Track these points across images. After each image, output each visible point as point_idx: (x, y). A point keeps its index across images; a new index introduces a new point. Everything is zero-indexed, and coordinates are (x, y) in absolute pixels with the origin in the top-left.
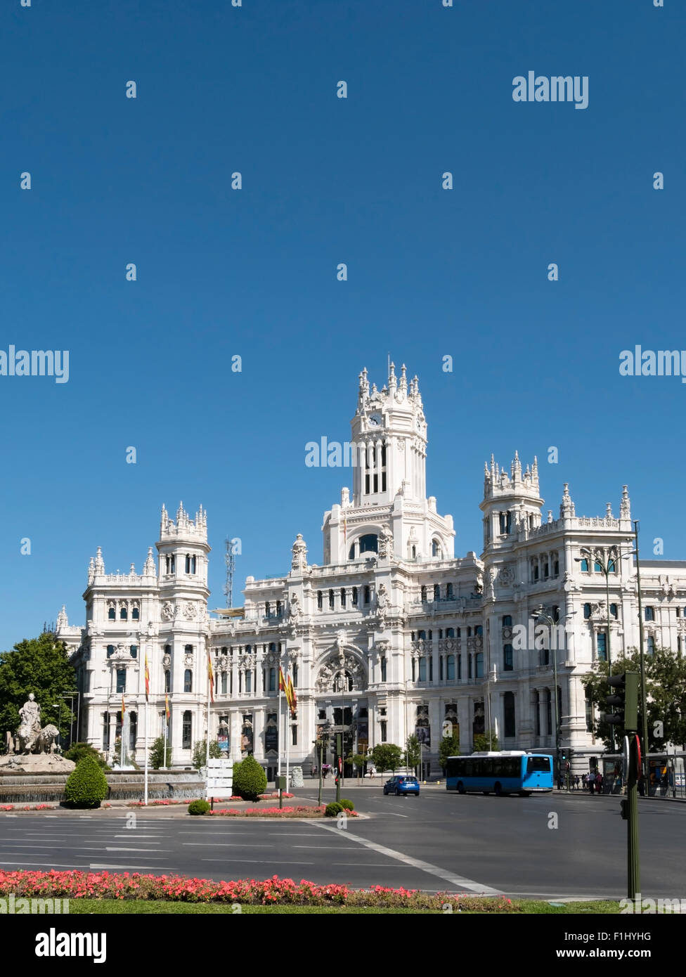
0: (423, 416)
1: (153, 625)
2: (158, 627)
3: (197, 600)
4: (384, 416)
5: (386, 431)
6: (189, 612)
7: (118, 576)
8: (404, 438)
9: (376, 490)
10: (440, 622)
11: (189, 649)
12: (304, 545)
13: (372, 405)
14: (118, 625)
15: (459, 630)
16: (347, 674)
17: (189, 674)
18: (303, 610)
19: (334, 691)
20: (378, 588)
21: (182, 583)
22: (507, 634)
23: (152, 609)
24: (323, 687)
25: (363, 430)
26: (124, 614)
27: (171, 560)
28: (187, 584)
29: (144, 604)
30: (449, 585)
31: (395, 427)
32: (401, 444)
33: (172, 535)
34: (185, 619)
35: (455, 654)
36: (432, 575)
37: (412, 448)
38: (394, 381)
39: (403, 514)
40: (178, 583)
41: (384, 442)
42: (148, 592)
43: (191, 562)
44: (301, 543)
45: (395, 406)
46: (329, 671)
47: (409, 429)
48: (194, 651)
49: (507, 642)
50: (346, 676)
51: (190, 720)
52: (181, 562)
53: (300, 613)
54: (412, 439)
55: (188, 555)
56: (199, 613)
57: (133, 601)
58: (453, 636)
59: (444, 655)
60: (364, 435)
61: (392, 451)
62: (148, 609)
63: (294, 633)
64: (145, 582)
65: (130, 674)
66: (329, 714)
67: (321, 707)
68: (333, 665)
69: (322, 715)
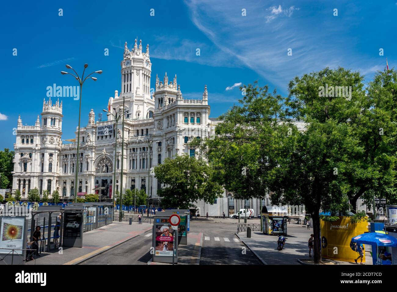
0: (149, 60)
1: (38, 146)
2: (39, 147)
3: (55, 136)
4: (131, 61)
5: (132, 67)
6: (51, 140)
7: (26, 127)
8: (139, 70)
9: (127, 91)
10: (140, 145)
11: (51, 155)
12: (94, 113)
13: (127, 56)
14: (25, 145)
15: (147, 148)
16: (107, 166)
17: (50, 165)
18: (91, 140)
19: (102, 172)
20: (117, 131)
21: (49, 129)
22: (159, 150)
23: (37, 140)
24: (98, 171)
25: (123, 67)
26: (27, 142)
27: (45, 120)
28: (51, 129)
29: (35, 138)
30: (147, 130)
31: (135, 65)
32: (138, 72)
33: (46, 110)
34: (49, 143)
35: (145, 158)
36: (141, 125)
37: (143, 73)
38: (136, 47)
39: (134, 100)
40: (47, 129)
41: (131, 71)
42: (36, 132)
43: (53, 120)
44: (92, 113)
45: (136, 57)
46: (100, 165)
47: (142, 66)
48: (53, 156)
49: (159, 153)
50: (106, 167)
51: (51, 183)
52: (49, 121)
53: (90, 141)
54: (143, 70)
55: (52, 118)
56: (55, 141)
57: (31, 136)
58: (145, 151)
59: (141, 158)
60: (123, 69)
61: (134, 76)
62: (36, 139)
63: (87, 149)
64: (35, 129)
65: (28, 164)
66: (100, 182)
67: (97, 179)
68: (102, 162)
69: (97, 182)
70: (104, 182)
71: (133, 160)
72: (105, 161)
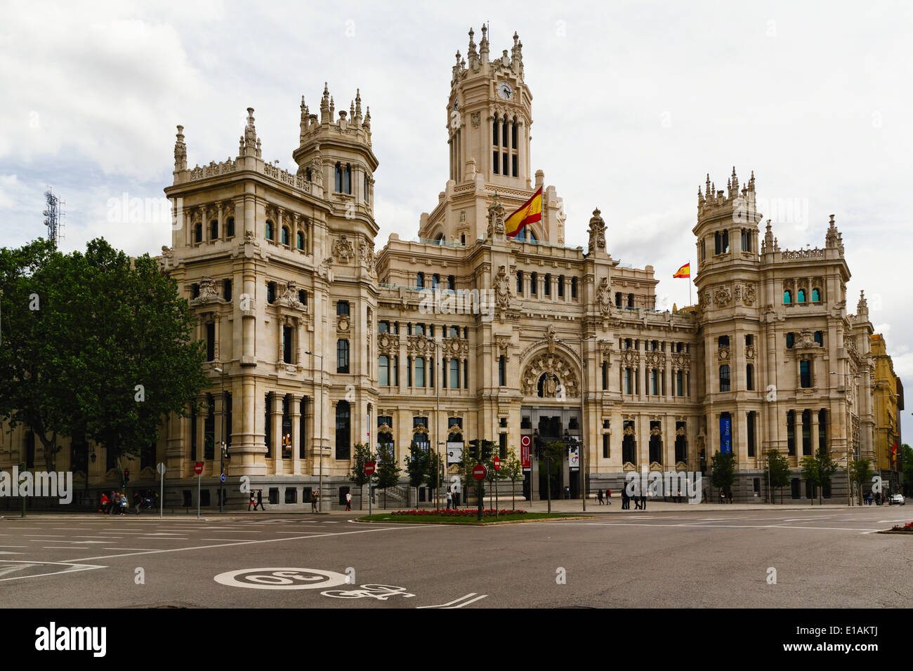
10: (647, 333)
15: (663, 344)
19: (540, 395)
20: (597, 281)
22: (750, 354)
23: (322, 243)
24: (529, 390)
29: (316, 228)
33: (344, 135)
35: (661, 368)
46: (534, 371)
49: (750, 362)
52: (359, 180)
57: (301, 217)
58: (658, 350)
59: (651, 367)
62: (320, 238)
63: (502, 317)
65: (301, 335)
66: (535, 423)
67: (527, 413)
68: (541, 363)
69: (525, 423)
70: (549, 425)
71: (629, 370)
72: (550, 362)
